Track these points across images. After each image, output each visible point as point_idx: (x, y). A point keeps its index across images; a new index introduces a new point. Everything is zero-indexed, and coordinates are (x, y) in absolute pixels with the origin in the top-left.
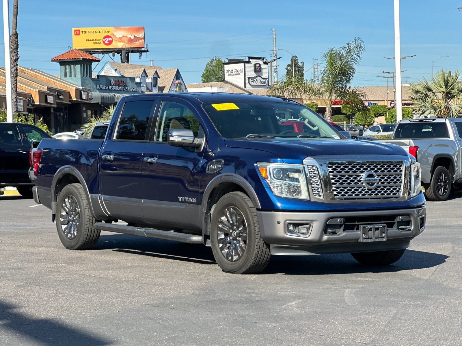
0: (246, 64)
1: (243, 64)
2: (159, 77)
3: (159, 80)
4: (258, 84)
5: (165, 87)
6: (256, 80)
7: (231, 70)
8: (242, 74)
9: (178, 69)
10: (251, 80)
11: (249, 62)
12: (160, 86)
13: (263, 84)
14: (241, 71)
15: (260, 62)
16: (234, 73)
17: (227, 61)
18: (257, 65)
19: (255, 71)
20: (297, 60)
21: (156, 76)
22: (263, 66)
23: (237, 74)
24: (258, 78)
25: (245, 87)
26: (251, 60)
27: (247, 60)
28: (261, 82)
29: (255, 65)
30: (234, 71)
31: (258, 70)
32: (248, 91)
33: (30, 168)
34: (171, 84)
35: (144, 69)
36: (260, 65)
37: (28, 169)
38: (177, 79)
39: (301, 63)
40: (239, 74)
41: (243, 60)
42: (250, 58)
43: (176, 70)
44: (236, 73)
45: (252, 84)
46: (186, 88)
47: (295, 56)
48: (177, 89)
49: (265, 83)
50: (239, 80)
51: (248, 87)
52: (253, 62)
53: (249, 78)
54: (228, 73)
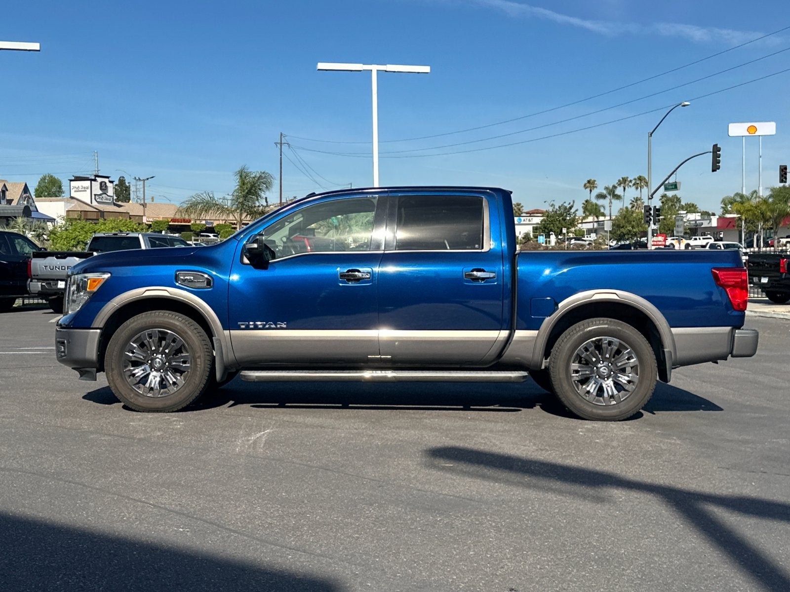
0: (93, 182)
1: (89, 182)
2: (7, 190)
3: (7, 193)
4: (104, 201)
5: (13, 200)
6: (101, 197)
7: (77, 187)
8: (89, 190)
9: (26, 185)
10: (97, 197)
11: (95, 180)
12: (8, 198)
13: (108, 201)
14: (87, 188)
15: (106, 180)
16: (80, 190)
17: (73, 178)
18: (103, 183)
19: (101, 189)
20: (125, 180)
21: (4, 189)
22: (109, 184)
23: (84, 191)
24: (104, 195)
25: (91, 203)
26: (97, 178)
27: (93, 178)
28: (107, 199)
29: (101, 183)
30: (80, 187)
31: (104, 187)
32: (95, 207)
33: (29, 280)
34: (19, 197)
35: (3, 183)
36: (106, 183)
37: (27, 280)
38: (25, 193)
39: (129, 183)
40: (86, 191)
41: (89, 177)
42: (97, 176)
43: (24, 185)
44: (82, 190)
45: (98, 200)
46: (34, 202)
47: (123, 177)
48: (25, 202)
49: (110, 200)
50: (85, 197)
51: (95, 203)
52: (99, 180)
53: (95, 195)
54: (74, 190)
